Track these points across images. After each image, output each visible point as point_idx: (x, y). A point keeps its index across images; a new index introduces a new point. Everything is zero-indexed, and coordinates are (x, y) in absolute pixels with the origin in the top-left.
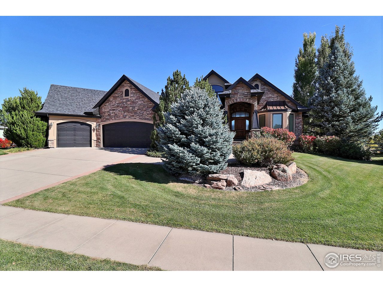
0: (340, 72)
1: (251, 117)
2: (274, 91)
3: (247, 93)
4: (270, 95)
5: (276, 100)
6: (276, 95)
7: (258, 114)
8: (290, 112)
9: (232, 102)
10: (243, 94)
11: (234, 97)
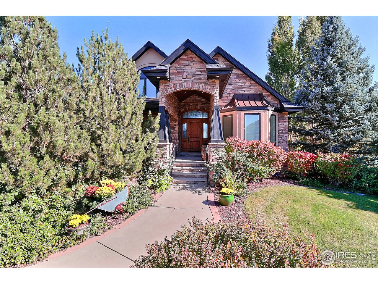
0: (344, 48)
1: (210, 119)
2: (244, 76)
3: (199, 73)
4: (240, 84)
5: (248, 91)
6: (248, 84)
7: (221, 115)
8: (271, 112)
9: (173, 89)
10: (194, 75)
11: (176, 80)
